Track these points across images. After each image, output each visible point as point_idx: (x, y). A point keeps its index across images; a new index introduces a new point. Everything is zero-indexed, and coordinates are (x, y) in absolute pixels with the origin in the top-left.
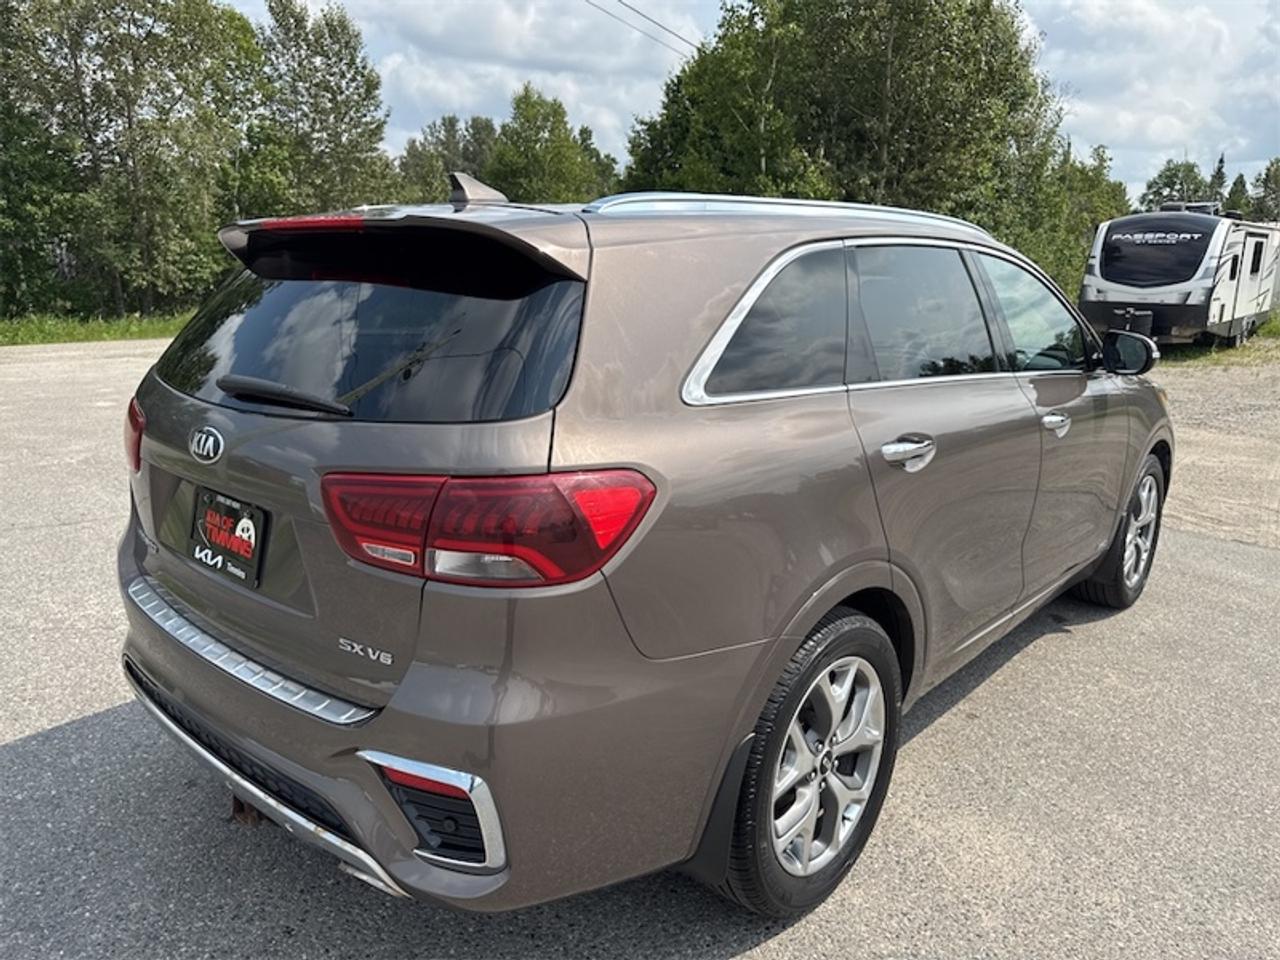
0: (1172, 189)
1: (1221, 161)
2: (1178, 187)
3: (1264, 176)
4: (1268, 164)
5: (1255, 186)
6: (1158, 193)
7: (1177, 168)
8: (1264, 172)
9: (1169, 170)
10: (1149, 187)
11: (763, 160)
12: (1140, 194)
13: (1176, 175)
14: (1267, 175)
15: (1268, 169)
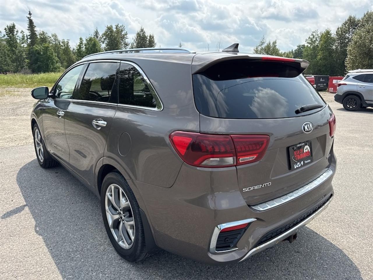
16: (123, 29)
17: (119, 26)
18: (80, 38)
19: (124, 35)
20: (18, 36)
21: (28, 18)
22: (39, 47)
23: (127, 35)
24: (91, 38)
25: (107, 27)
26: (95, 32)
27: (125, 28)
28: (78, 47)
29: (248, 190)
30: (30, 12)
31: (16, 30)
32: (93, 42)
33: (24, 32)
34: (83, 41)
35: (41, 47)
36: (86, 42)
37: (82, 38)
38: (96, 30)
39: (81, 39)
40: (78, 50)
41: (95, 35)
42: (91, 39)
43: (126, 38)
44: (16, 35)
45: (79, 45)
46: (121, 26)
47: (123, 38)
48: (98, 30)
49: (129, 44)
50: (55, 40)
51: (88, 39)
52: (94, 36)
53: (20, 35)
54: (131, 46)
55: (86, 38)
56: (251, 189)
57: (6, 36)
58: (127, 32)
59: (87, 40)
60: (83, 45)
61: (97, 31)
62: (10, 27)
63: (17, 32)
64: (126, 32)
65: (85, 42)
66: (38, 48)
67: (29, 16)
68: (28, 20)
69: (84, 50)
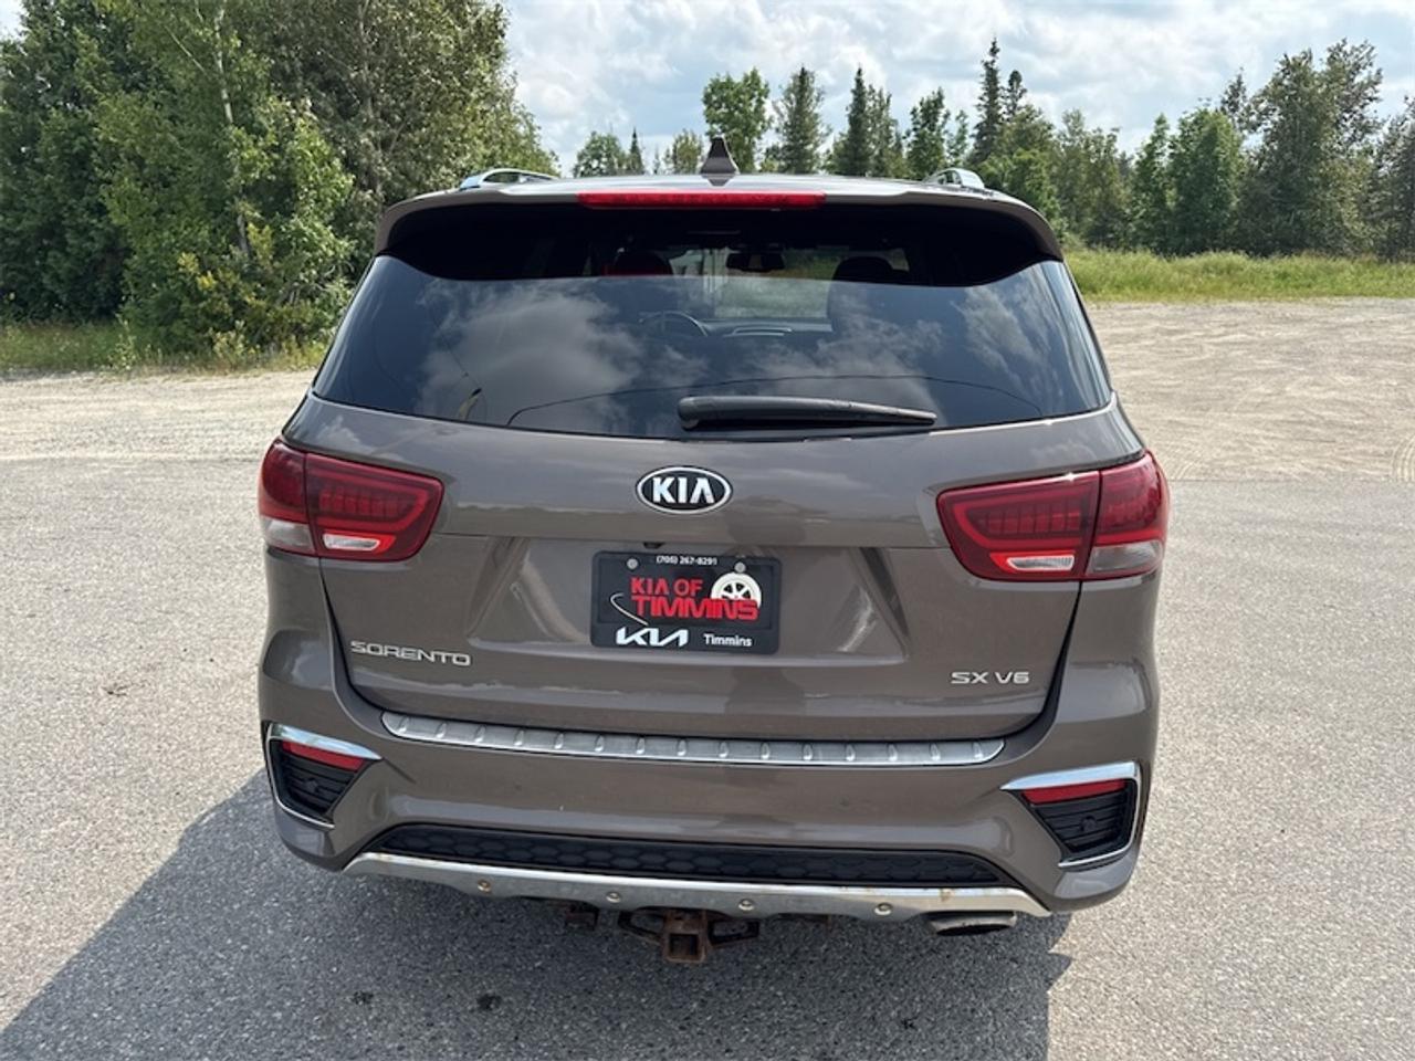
0: (600, 162)
1: (635, 136)
2: (604, 160)
3: (671, 153)
4: (673, 141)
5: (667, 163)
6: (588, 165)
7: (602, 140)
8: (671, 149)
9: (593, 142)
10: (580, 157)
11: (228, 107)
12: (573, 166)
13: (600, 147)
14: (675, 151)
15: (675, 147)
16: (1365, 60)
17: (1347, 48)
18: (1157, 116)
19: (1362, 86)
20: (946, 132)
21: (986, 64)
22: (1001, 165)
23: (1377, 87)
24: (1206, 112)
25: (1282, 63)
26: (1232, 87)
27: (1374, 52)
28: (1144, 154)
29: (369, 652)
30: (994, 44)
31: (943, 112)
32: (1206, 129)
33: (966, 117)
34: (1167, 128)
35: (1009, 162)
36: (1179, 133)
37: (1166, 116)
38: (1235, 80)
39: (1160, 121)
40: (1142, 164)
41: (1226, 98)
42: (1201, 119)
43: (1371, 99)
44: (943, 126)
45: (1149, 145)
46: (1357, 46)
47: (1357, 100)
48: (1243, 79)
49: (1379, 126)
50: (1072, 132)
51: (1191, 120)
52: (1219, 106)
53: (953, 127)
54: (1387, 132)
55: (1183, 116)
56: (380, 653)
57: (913, 133)
58: (1379, 73)
59: (1183, 123)
60: (1163, 145)
61: (1239, 83)
62: (928, 102)
63: (947, 116)
64: (1374, 73)
65: (1174, 131)
66: (996, 166)
67: (989, 59)
68: (984, 72)
69: (1164, 165)
